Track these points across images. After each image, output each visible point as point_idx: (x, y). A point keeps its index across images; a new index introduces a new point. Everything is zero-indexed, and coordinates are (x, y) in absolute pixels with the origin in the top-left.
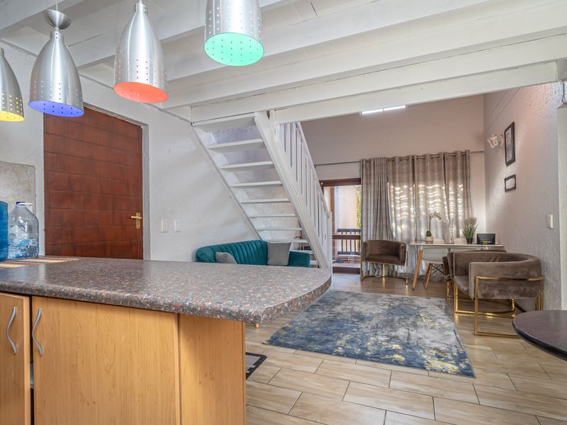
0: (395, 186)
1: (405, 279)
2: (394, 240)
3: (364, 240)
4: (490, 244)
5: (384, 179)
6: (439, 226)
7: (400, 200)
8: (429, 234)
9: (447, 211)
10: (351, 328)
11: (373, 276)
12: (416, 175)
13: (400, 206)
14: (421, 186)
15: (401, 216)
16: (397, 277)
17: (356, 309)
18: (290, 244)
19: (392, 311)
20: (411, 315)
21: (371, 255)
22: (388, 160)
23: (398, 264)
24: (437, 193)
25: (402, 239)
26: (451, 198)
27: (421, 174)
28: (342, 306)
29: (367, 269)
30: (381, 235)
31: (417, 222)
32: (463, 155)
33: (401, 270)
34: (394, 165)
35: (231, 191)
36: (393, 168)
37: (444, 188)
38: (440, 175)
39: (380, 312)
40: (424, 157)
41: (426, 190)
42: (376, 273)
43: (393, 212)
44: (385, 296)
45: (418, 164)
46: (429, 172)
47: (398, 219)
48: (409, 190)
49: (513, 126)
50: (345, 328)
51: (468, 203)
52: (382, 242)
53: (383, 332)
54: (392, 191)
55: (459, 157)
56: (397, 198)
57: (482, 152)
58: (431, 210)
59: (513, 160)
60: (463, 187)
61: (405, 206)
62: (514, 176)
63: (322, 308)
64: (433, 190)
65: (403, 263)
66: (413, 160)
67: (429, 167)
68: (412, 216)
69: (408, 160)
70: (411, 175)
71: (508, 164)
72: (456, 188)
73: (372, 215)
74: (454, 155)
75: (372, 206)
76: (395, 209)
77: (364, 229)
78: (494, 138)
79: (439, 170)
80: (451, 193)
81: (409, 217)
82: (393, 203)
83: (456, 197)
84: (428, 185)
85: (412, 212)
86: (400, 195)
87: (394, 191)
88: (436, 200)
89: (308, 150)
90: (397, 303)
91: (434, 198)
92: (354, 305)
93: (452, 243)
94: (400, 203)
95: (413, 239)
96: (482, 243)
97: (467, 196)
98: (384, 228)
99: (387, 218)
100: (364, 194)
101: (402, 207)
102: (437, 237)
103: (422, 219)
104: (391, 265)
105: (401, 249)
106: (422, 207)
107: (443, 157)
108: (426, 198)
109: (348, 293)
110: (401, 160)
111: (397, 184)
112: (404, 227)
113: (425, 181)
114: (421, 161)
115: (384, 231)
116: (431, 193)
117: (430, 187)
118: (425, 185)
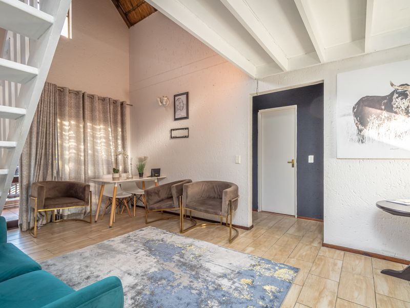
4: (158, 176)
7: (68, 135)
9: (112, 150)
12: (86, 113)
13: (68, 142)
14: (89, 124)
15: (69, 154)
24: (103, 134)
29: (27, 220)
30: (45, 176)
31: (87, 160)
38: (105, 117)
40: (92, 97)
41: (93, 129)
43: (60, 148)
46: (97, 112)
47: (66, 157)
49: (187, 95)
52: (46, 183)
54: (58, 125)
56: (65, 133)
57: (131, 105)
58: (99, 149)
60: (121, 131)
61: (73, 143)
62: (187, 129)
64: (100, 130)
66: (83, 96)
67: (97, 107)
68: (81, 154)
69: (79, 95)
70: (82, 111)
72: (116, 131)
74: (115, 102)
76: (62, 145)
78: (165, 99)
79: (105, 113)
81: (78, 155)
82: (60, 138)
84: (96, 125)
85: (81, 150)
86: (69, 130)
87: (62, 125)
88: (102, 140)
91: (101, 138)
94: (69, 139)
96: (154, 176)
101: (70, 144)
107: (109, 101)
108: (94, 137)
111: (67, 117)
112: (72, 166)
113: (92, 120)
116: (99, 133)
117: (98, 127)
118: (93, 124)
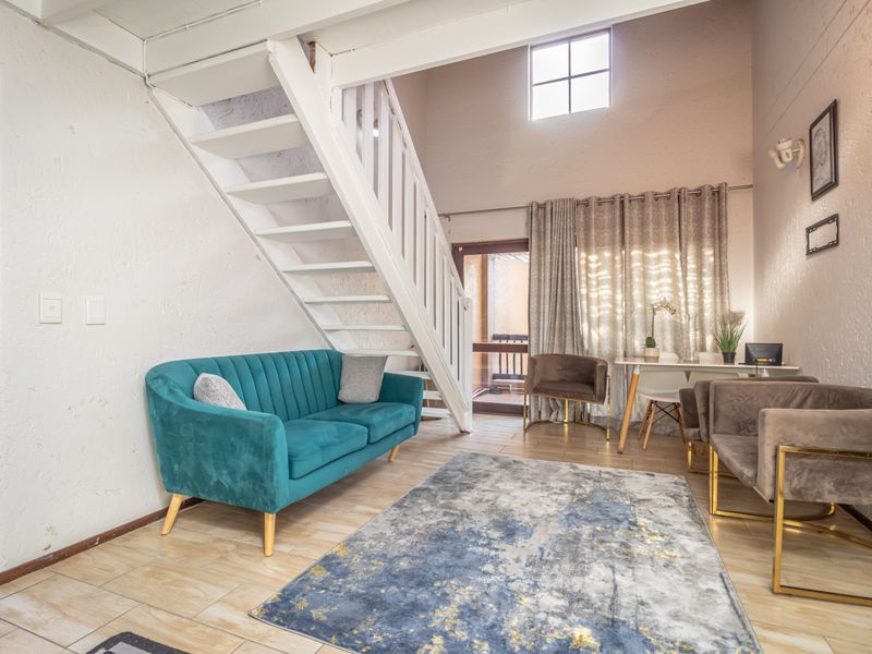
0: (588, 252)
1: (604, 429)
2: (586, 355)
3: (532, 355)
4: (772, 364)
5: (569, 240)
6: (668, 328)
7: (597, 278)
8: (650, 343)
9: (683, 300)
10: (483, 560)
11: (547, 422)
12: (627, 232)
13: (598, 291)
14: (636, 253)
15: (599, 310)
16: (589, 425)
17: (504, 502)
18: (385, 359)
19: (579, 509)
20: (619, 521)
21: (542, 382)
22: (578, 203)
23: (592, 401)
24: (665, 267)
25: (600, 352)
26: (691, 277)
27: (636, 229)
28: (475, 494)
29: (536, 408)
30: (563, 345)
31: (629, 321)
32: (713, 194)
33: (597, 410)
34: (587, 214)
35: (258, 245)
36: (585, 218)
37: (677, 256)
38: (671, 231)
39: (552, 510)
40: (642, 198)
41: (644, 260)
42: (553, 416)
43: (584, 303)
44: (565, 467)
45: (631, 210)
46: (651, 226)
47: (594, 316)
48: (613, 260)
49: (833, 110)
50: (468, 558)
51: (722, 284)
52: (564, 357)
53: (554, 576)
54: (583, 262)
55: (707, 196)
56: (593, 276)
57: (751, 186)
58: (654, 298)
59: (833, 184)
60: (714, 255)
61: (606, 291)
62: (834, 218)
63: (432, 499)
64: (659, 259)
65: (601, 399)
66: (622, 202)
67: (651, 217)
68: (619, 310)
69: (613, 203)
70: (618, 231)
71: (815, 196)
72: (699, 257)
73: (547, 307)
74: (698, 193)
75: (548, 290)
76: (588, 295)
77: (533, 332)
78: (785, 146)
79: (670, 222)
80: (691, 266)
81: (614, 312)
82: (584, 285)
83: (700, 274)
84: (648, 251)
85: (619, 302)
86: (598, 269)
87: (588, 261)
88: (662, 280)
89: (418, 165)
90: (588, 488)
91: (659, 276)
92: (501, 491)
93: (694, 362)
94: (598, 285)
95: (621, 351)
96: (756, 363)
97: (720, 272)
98: (569, 333)
99: (574, 313)
100: (535, 267)
101: (601, 293)
102: (664, 349)
103: (637, 316)
104: (580, 402)
105: (598, 372)
106: (636, 293)
107: (677, 197)
108: (645, 276)
109: (495, 459)
110: (600, 204)
111: (593, 249)
112: (604, 330)
113: (644, 243)
114: (636, 205)
115: (569, 338)
116: (654, 267)
117: (652, 255)
118: (644, 251)
